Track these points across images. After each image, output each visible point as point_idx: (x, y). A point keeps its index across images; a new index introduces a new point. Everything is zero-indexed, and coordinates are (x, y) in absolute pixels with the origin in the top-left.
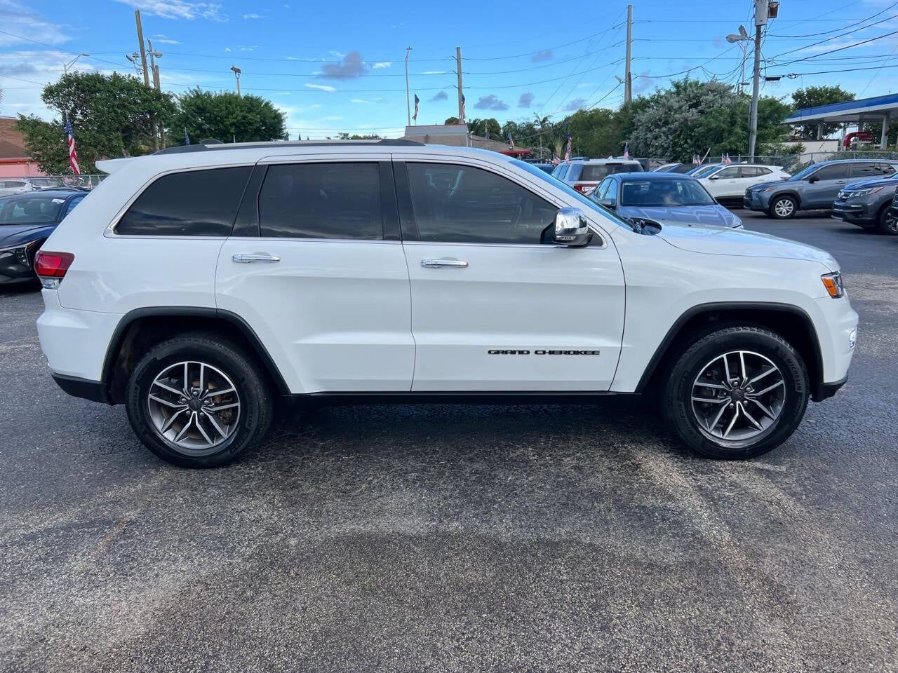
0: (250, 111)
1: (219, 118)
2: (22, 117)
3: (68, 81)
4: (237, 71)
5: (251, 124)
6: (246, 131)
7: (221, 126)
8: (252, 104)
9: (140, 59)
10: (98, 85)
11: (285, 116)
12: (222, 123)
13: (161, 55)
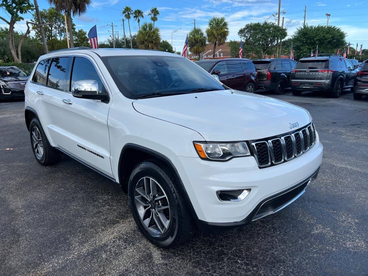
0: (328, 33)
1: (312, 37)
2: (231, 41)
3: (248, 27)
4: (329, 15)
5: (326, 39)
6: (324, 43)
7: (312, 41)
8: (330, 30)
9: (277, 16)
10: (257, 27)
11: (347, 35)
12: (313, 39)
13: (286, 12)
